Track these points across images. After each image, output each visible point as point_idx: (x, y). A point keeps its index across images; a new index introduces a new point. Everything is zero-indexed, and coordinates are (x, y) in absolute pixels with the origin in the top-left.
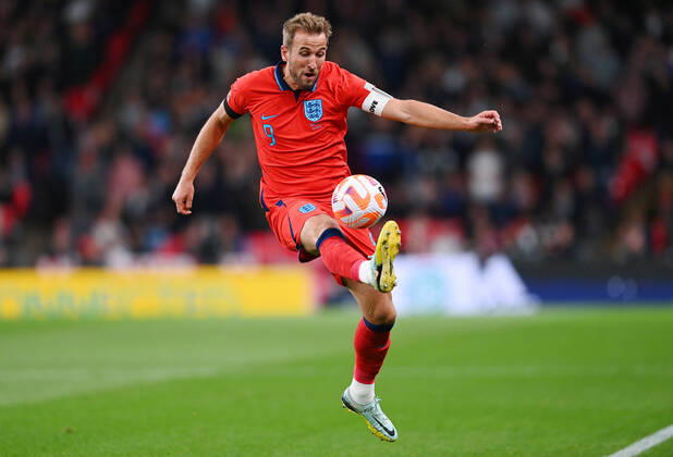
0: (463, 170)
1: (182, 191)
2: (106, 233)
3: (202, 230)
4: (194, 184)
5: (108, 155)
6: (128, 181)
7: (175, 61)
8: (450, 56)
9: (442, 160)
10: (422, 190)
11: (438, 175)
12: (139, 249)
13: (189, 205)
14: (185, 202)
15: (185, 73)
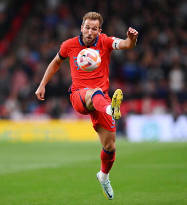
0: (167, 78)
1: (40, 90)
2: (11, 104)
3: (53, 103)
4: (45, 88)
5: (12, 70)
6: (20, 82)
7: (41, 30)
8: (161, 28)
9: (157, 73)
10: (149, 87)
11: (156, 80)
12: (25, 111)
13: (43, 96)
14: (41, 95)
15: (46, 35)
